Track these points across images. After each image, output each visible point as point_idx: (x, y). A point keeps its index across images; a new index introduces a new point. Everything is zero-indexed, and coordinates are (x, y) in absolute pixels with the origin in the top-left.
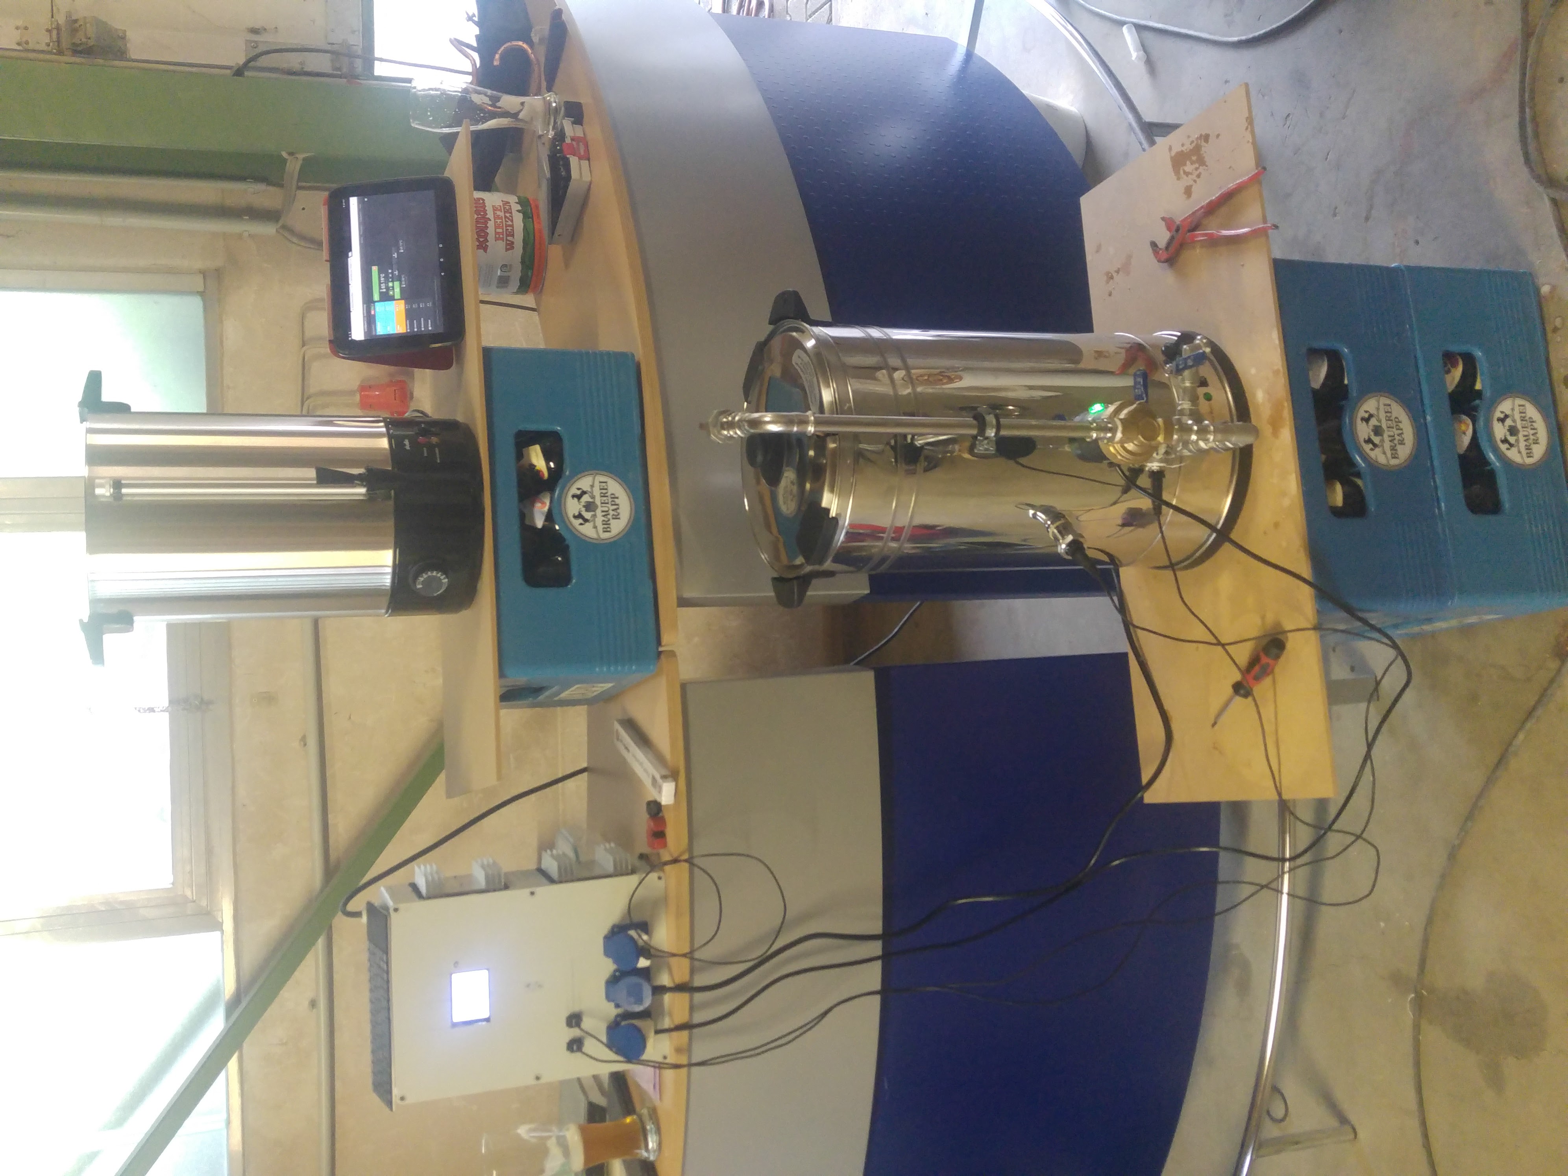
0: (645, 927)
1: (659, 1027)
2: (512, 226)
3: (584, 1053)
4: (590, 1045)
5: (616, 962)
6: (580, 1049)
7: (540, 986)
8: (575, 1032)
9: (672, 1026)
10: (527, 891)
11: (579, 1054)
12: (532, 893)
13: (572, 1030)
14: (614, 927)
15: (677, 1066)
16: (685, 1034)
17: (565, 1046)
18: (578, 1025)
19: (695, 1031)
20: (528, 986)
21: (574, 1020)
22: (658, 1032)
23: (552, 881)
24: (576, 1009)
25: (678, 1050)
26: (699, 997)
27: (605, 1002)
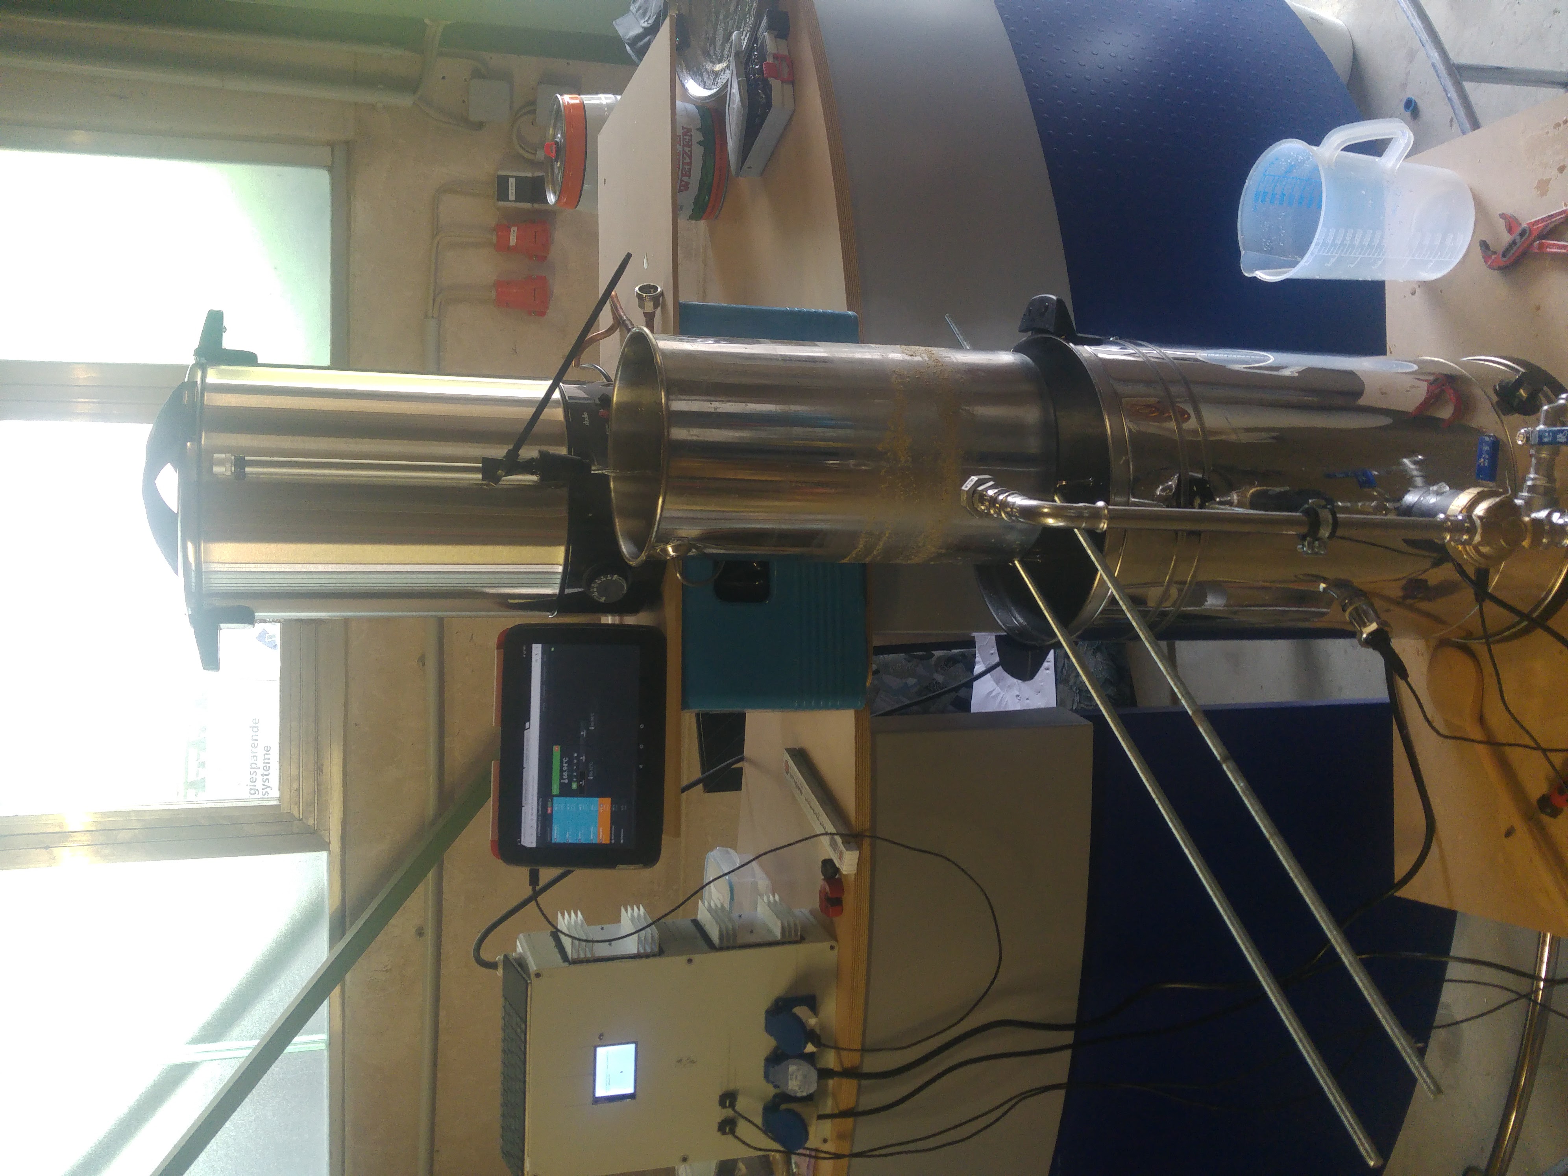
0: (812, 1002)
1: (821, 1112)
2: (690, 164)
3: (737, 1138)
4: (743, 1129)
5: (777, 1039)
6: (732, 1132)
7: (693, 1062)
8: (729, 1113)
9: (837, 1112)
10: (684, 958)
11: (730, 1137)
12: (690, 961)
13: (725, 1110)
14: (778, 1000)
15: (837, 1156)
16: (850, 1121)
17: (716, 1127)
18: (732, 1106)
19: (861, 1119)
20: (680, 1061)
21: (728, 1098)
22: (821, 1117)
23: (712, 947)
24: (732, 1087)
25: (841, 1136)
26: (865, 1082)
27: (764, 1082)
